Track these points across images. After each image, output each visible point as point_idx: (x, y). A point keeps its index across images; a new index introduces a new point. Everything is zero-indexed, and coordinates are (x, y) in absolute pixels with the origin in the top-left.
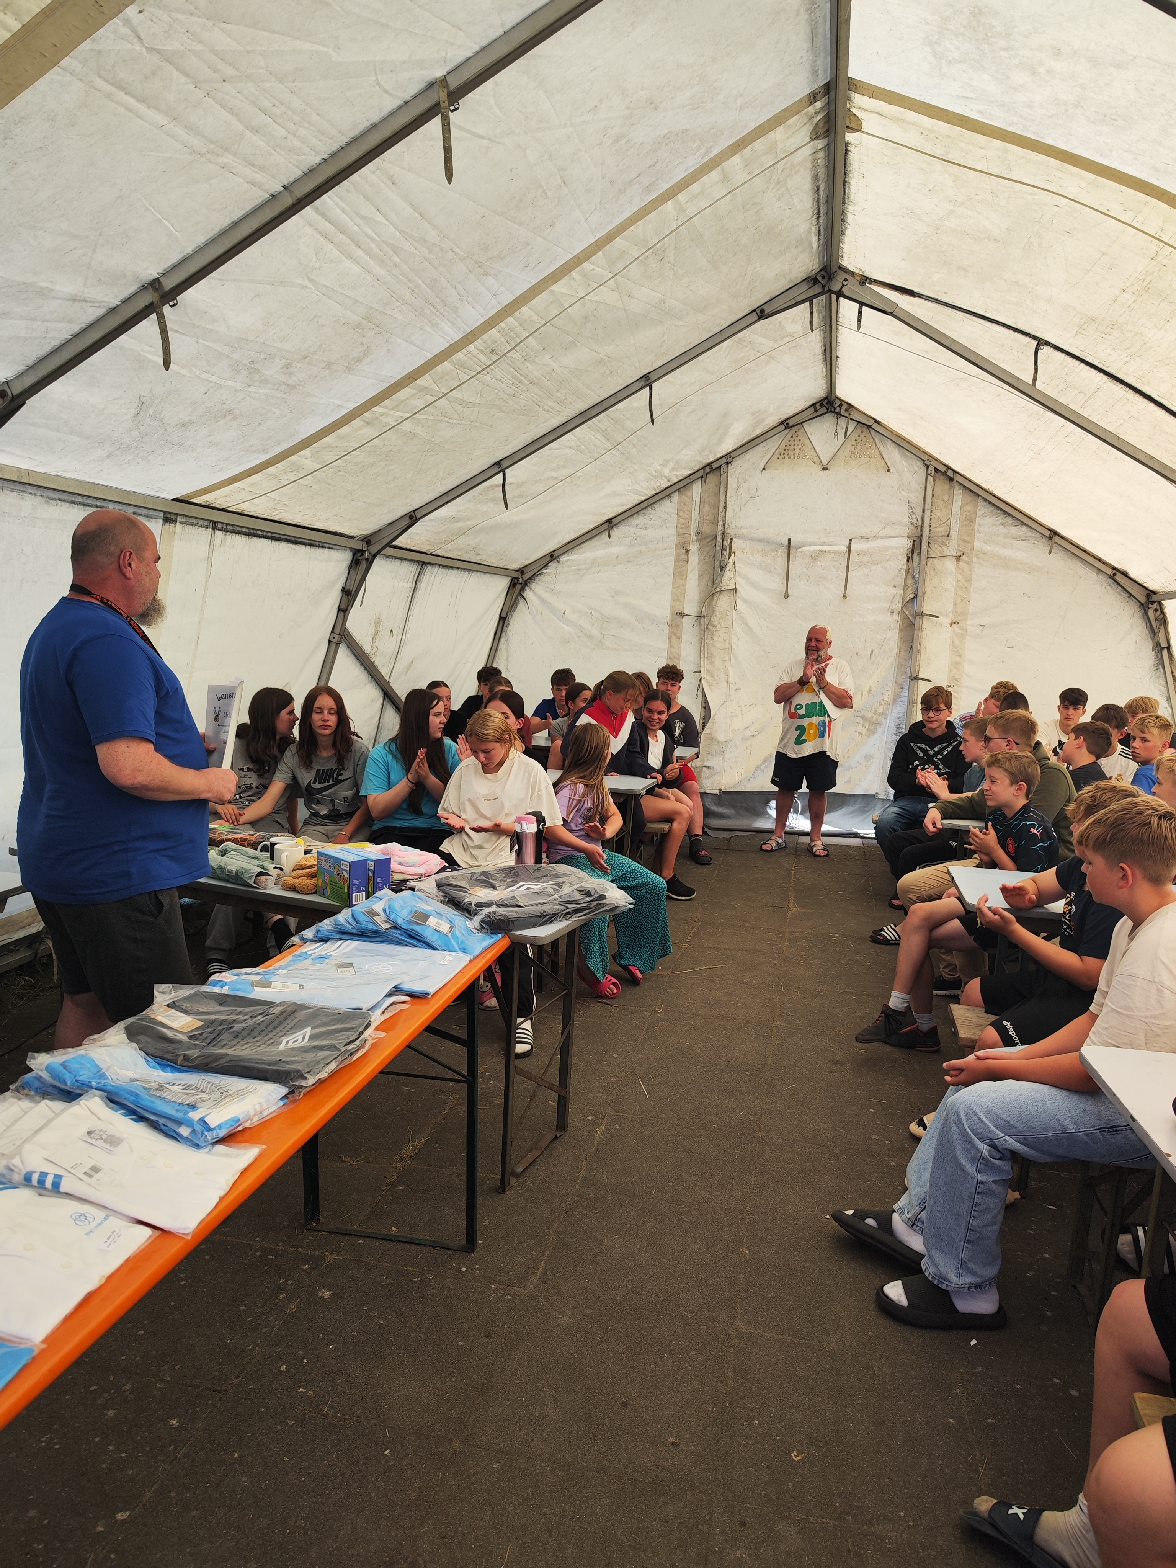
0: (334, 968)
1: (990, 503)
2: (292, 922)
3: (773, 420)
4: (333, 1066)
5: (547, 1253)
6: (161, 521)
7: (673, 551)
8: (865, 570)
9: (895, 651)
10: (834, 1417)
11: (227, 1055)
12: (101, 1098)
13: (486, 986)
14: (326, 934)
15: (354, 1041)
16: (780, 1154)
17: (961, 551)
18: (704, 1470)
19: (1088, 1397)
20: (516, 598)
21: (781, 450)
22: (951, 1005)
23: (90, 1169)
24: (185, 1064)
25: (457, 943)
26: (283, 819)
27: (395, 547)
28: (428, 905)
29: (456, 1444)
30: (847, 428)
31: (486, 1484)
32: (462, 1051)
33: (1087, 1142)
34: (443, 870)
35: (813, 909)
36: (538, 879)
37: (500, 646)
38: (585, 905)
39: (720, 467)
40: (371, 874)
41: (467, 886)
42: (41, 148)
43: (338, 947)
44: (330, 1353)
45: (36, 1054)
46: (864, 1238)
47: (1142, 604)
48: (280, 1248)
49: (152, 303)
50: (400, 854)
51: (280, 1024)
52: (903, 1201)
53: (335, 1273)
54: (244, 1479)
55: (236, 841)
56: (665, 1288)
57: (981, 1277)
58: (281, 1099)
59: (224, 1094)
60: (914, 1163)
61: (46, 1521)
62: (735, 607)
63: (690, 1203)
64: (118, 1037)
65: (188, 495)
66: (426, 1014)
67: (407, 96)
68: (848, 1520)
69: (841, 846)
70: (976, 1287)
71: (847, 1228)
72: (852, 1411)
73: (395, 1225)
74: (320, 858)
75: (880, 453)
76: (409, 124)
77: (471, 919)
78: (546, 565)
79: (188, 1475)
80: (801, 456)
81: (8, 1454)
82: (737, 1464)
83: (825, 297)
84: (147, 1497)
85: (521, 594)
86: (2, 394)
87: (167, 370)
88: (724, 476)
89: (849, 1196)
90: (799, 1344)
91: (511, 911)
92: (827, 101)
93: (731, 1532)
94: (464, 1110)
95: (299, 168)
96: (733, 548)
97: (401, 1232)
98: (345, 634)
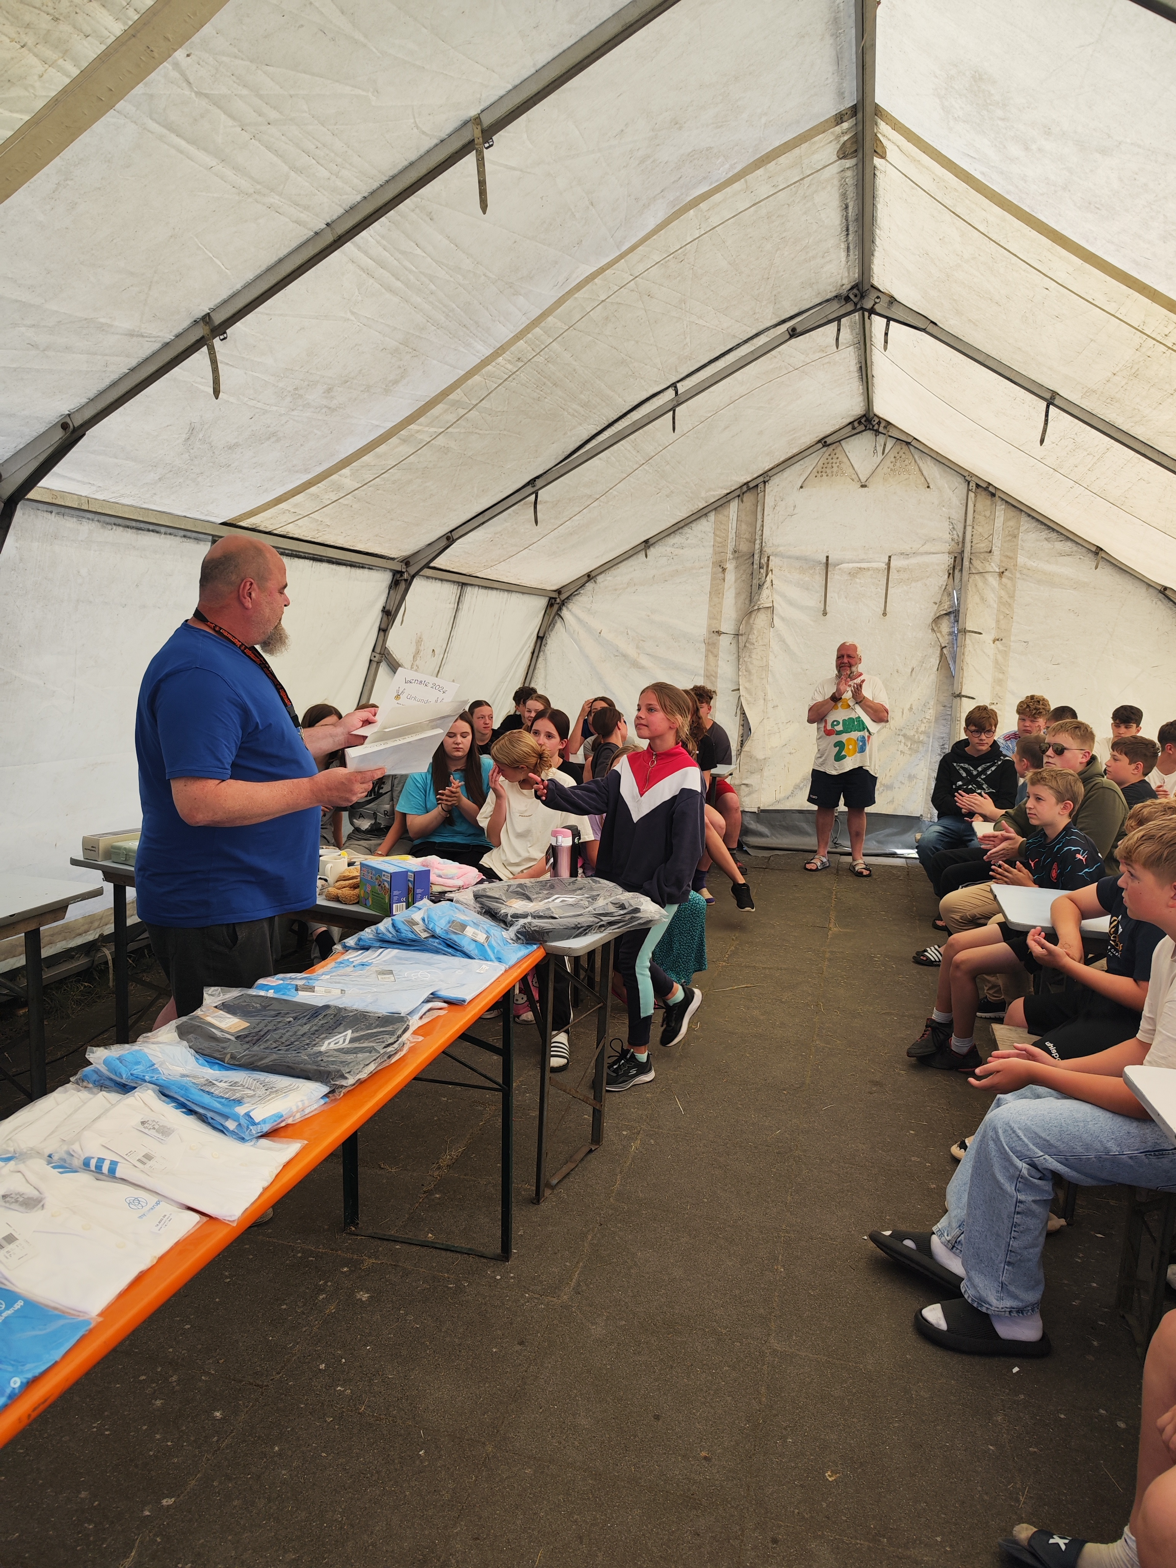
0: (375, 975)
1: (1033, 518)
3: (809, 438)
4: (372, 1067)
5: (581, 1264)
7: (710, 570)
8: (905, 587)
9: (937, 668)
10: (870, 1439)
11: (272, 1054)
12: (154, 1091)
13: (521, 999)
14: (368, 943)
15: (392, 1044)
16: (817, 1174)
17: (1003, 567)
18: (736, 1485)
20: (554, 618)
21: (819, 468)
22: (993, 1026)
23: (143, 1156)
24: (232, 1063)
25: (494, 953)
27: (434, 568)
28: (466, 915)
29: (489, 1448)
30: (885, 445)
31: (518, 1489)
32: (498, 1062)
34: (481, 882)
35: (854, 929)
36: (574, 891)
37: (538, 665)
38: (619, 918)
39: (757, 485)
40: (411, 885)
41: (504, 898)
42: (99, 189)
43: (379, 955)
44: (367, 1354)
45: (95, 1049)
48: (320, 1250)
49: (203, 337)
50: (440, 866)
52: (943, 1223)
53: (373, 1276)
54: (283, 1472)
56: (699, 1303)
57: (1022, 1301)
58: (322, 1098)
59: (271, 1090)
60: (954, 1184)
61: (96, 1503)
62: (772, 625)
63: (725, 1220)
64: (170, 1035)
65: (235, 519)
66: (461, 1021)
67: (443, 136)
68: (883, 1542)
69: (883, 866)
70: (1018, 1312)
72: (889, 1434)
73: (431, 1232)
74: (363, 869)
75: (920, 470)
76: (444, 162)
77: (507, 930)
78: (583, 585)
79: (230, 1466)
80: (839, 474)
81: (62, 1437)
82: (770, 1481)
83: (857, 316)
84: (191, 1486)
85: (558, 614)
86: (64, 426)
87: (217, 399)
88: (761, 495)
89: (888, 1217)
90: (834, 1364)
91: (546, 923)
92: (855, 122)
93: (763, 1548)
94: (500, 1120)
95: (342, 207)
96: (770, 566)
97: (438, 1238)
98: (387, 655)
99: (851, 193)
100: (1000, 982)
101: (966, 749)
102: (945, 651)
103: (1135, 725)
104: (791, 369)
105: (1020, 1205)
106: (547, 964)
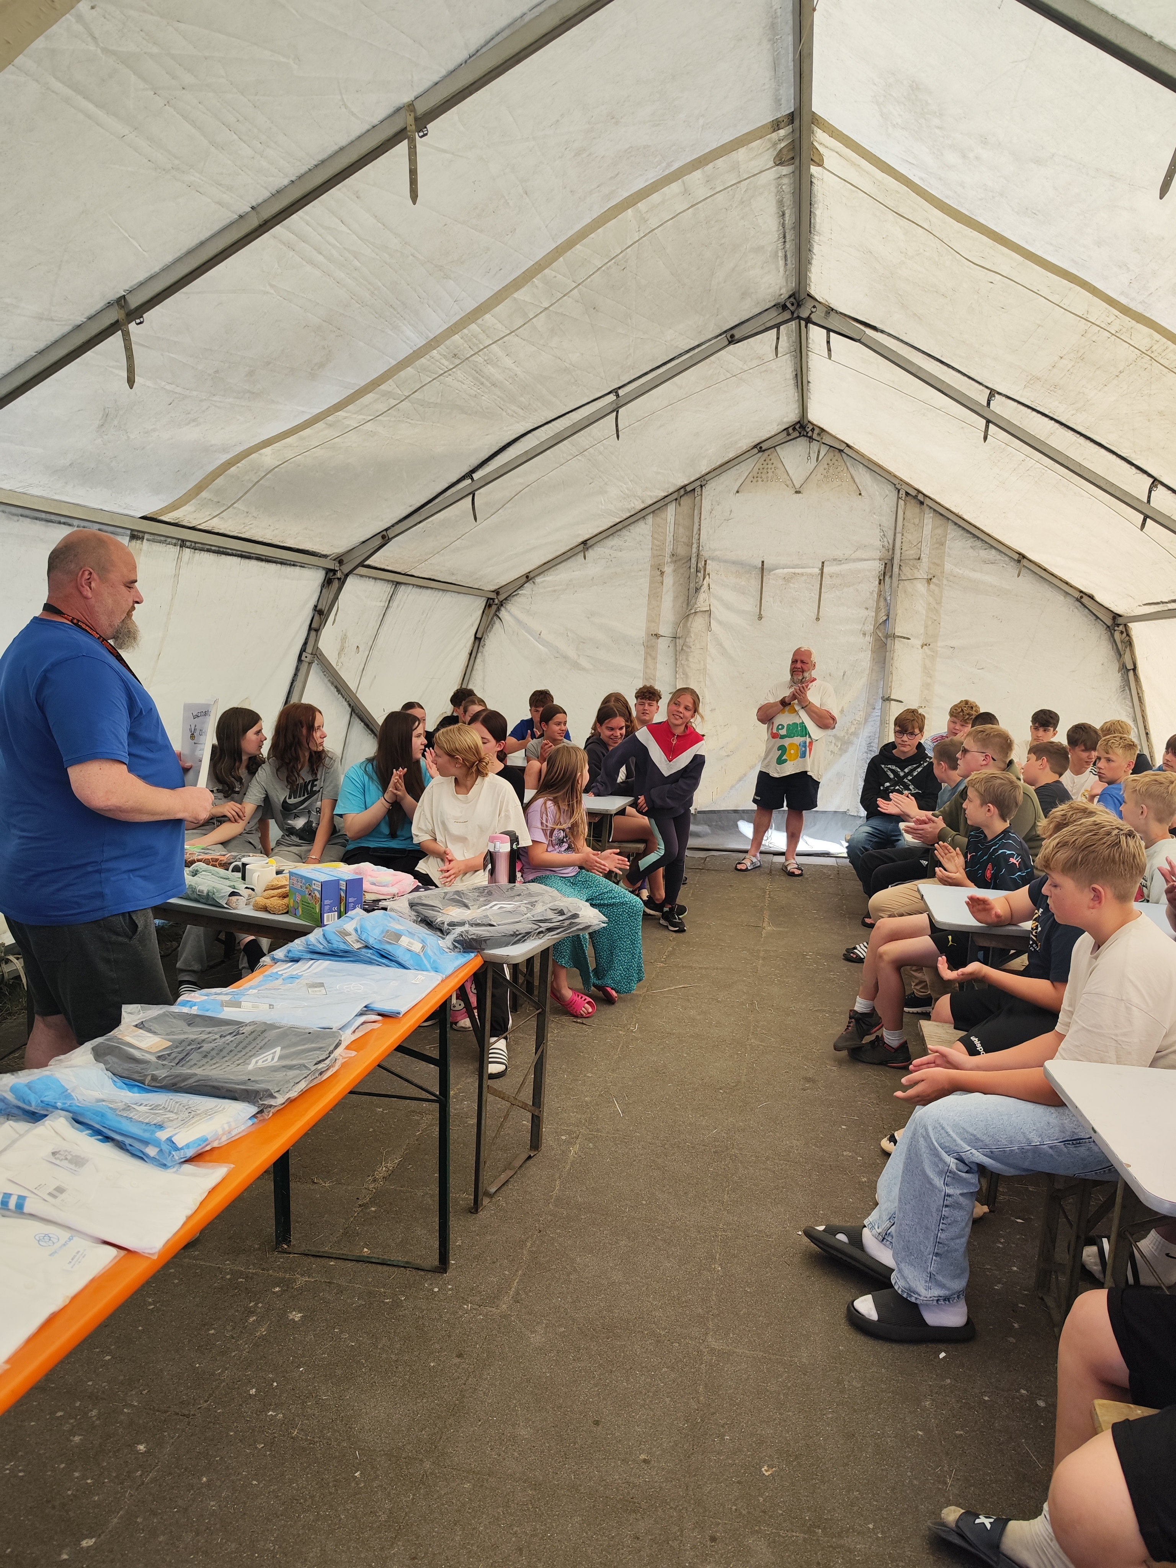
0: (305, 988)
1: (960, 526)
2: (265, 943)
3: (746, 443)
4: (303, 1085)
5: (520, 1272)
6: (128, 538)
7: (648, 573)
8: (837, 592)
9: (867, 672)
10: (804, 1431)
11: (195, 1075)
12: (67, 1119)
14: (296, 955)
15: (324, 1060)
16: (753, 1172)
17: (931, 574)
18: (675, 1486)
19: (1052, 1407)
20: (492, 618)
21: (755, 473)
22: (920, 1021)
23: (55, 1189)
24: (153, 1084)
25: (429, 962)
26: (255, 839)
27: (369, 567)
28: (401, 924)
29: (427, 1465)
30: (819, 452)
31: (456, 1504)
32: (434, 1072)
33: (1051, 1155)
34: (417, 889)
35: (787, 927)
36: (512, 897)
37: (476, 667)
38: (558, 924)
39: (694, 489)
40: (343, 894)
41: (440, 906)
43: (309, 967)
44: (300, 1376)
47: (1108, 627)
48: (251, 1271)
49: (117, 321)
51: (250, 1043)
53: (306, 1295)
54: (212, 1503)
55: (207, 862)
56: (638, 1306)
57: (949, 1289)
58: (250, 1119)
59: (192, 1114)
61: (9, 1550)
62: (709, 628)
63: (663, 1221)
64: (85, 1058)
65: (156, 513)
66: (397, 1033)
67: (375, 121)
68: (818, 1533)
69: (815, 866)
70: (945, 1300)
71: (818, 1243)
72: (822, 1425)
73: (367, 1246)
74: (292, 878)
75: (852, 477)
76: (375, 148)
77: (444, 939)
78: (522, 586)
79: (154, 1501)
80: (774, 480)
82: (708, 1480)
83: (793, 324)
84: (113, 1523)
85: (496, 615)
87: (131, 388)
88: (698, 498)
89: (821, 1212)
90: (770, 1359)
91: (484, 931)
92: (791, 130)
93: (702, 1547)
94: (438, 1130)
95: (268, 190)
96: (707, 570)
97: (374, 1253)
98: (318, 655)
99: (788, 200)
100: (927, 978)
101: (894, 751)
103: (1052, 729)
104: (729, 375)
105: (948, 1198)
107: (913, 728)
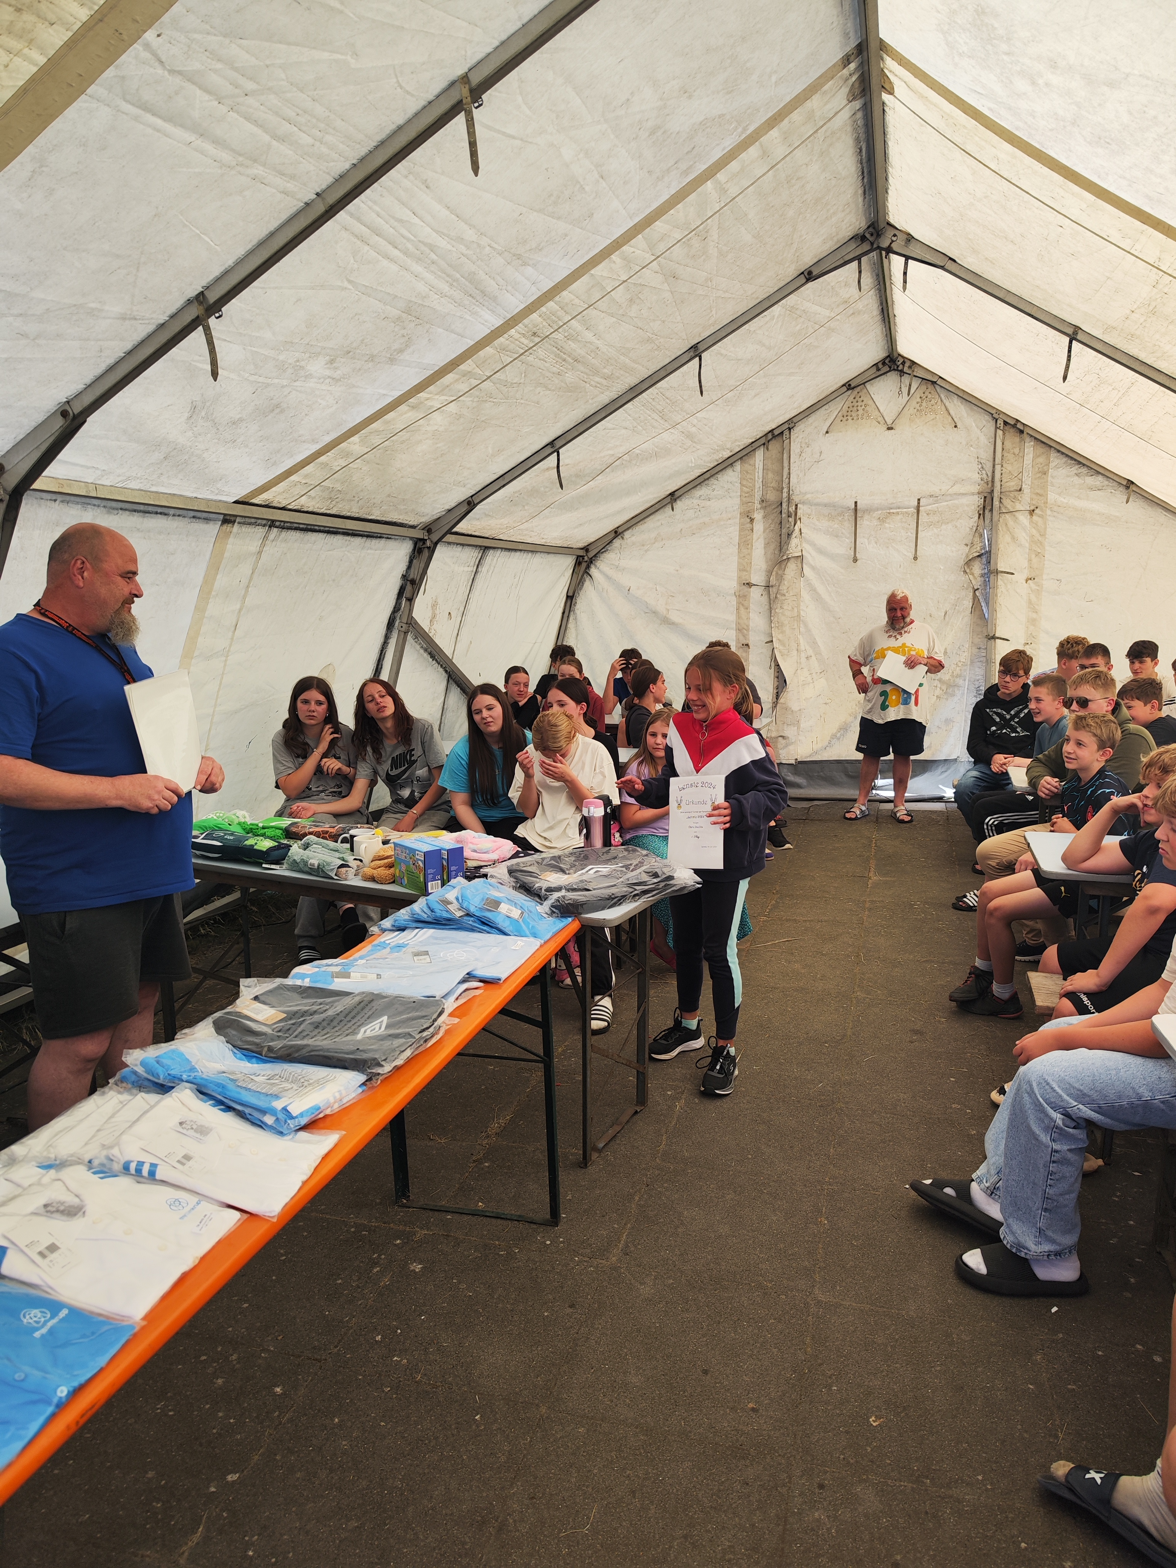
0: (410, 957)
1: (1063, 453)
3: (833, 382)
4: (408, 1053)
5: (629, 1225)
7: (738, 521)
8: (935, 530)
9: (970, 610)
10: (912, 1383)
11: (308, 1045)
12: (192, 1090)
13: (560, 968)
14: (402, 923)
15: (428, 1028)
16: (859, 1125)
17: (1034, 505)
18: (784, 1434)
20: (582, 576)
21: (844, 412)
22: (1028, 973)
23: (183, 1157)
24: (269, 1055)
25: (528, 928)
27: (457, 533)
28: (500, 891)
29: (543, 1410)
30: (910, 385)
31: (571, 1448)
32: (537, 1033)
34: (515, 856)
35: (894, 877)
36: (607, 861)
37: (570, 624)
38: (653, 886)
39: (782, 433)
40: (445, 863)
41: (538, 872)
42: (77, 173)
43: (415, 936)
44: (422, 1324)
45: (131, 1051)
46: (943, 1207)
48: (373, 1224)
49: (198, 317)
50: (474, 841)
51: (358, 1013)
53: (426, 1247)
54: (344, 1443)
55: (317, 834)
56: (745, 1259)
57: (1060, 1245)
58: (360, 1086)
59: (303, 1084)
61: (164, 1482)
62: (802, 575)
63: (769, 1175)
64: (207, 1031)
65: (247, 496)
66: (498, 998)
67: (431, 97)
68: (926, 1483)
69: (925, 810)
70: (1056, 1255)
71: (925, 1197)
72: (931, 1378)
73: (482, 1200)
74: (397, 848)
75: (947, 410)
76: (433, 125)
77: (542, 904)
78: (610, 542)
79: (292, 1439)
80: (864, 417)
81: (128, 1420)
82: (816, 1429)
83: (874, 254)
84: (255, 1460)
85: (587, 572)
86: (64, 414)
87: (215, 381)
88: (786, 442)
89: (929, 1165)
90: (877, 1312)
91: (580, 895)
92: (860, 63)
93: (810, 1494)
94: (544, 1088)
95: (330, 175)
96: (798, 514)
97: (488, 1207)
98: (412, 625)
101: (999, 693)
102: (977, 593)
106: (584, 935)
107: (1018, 669)
